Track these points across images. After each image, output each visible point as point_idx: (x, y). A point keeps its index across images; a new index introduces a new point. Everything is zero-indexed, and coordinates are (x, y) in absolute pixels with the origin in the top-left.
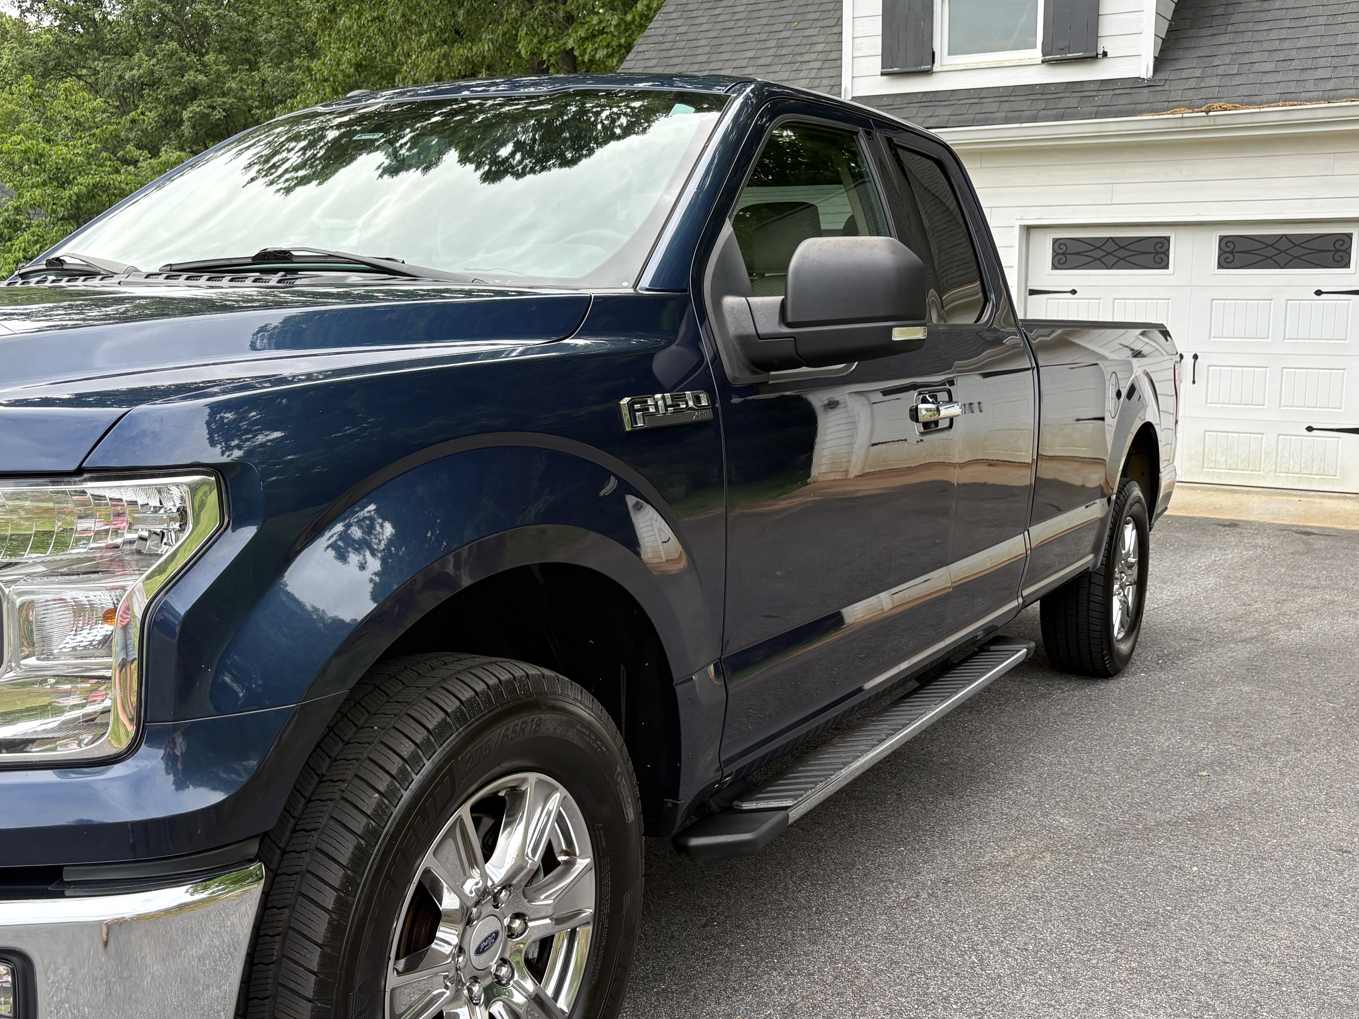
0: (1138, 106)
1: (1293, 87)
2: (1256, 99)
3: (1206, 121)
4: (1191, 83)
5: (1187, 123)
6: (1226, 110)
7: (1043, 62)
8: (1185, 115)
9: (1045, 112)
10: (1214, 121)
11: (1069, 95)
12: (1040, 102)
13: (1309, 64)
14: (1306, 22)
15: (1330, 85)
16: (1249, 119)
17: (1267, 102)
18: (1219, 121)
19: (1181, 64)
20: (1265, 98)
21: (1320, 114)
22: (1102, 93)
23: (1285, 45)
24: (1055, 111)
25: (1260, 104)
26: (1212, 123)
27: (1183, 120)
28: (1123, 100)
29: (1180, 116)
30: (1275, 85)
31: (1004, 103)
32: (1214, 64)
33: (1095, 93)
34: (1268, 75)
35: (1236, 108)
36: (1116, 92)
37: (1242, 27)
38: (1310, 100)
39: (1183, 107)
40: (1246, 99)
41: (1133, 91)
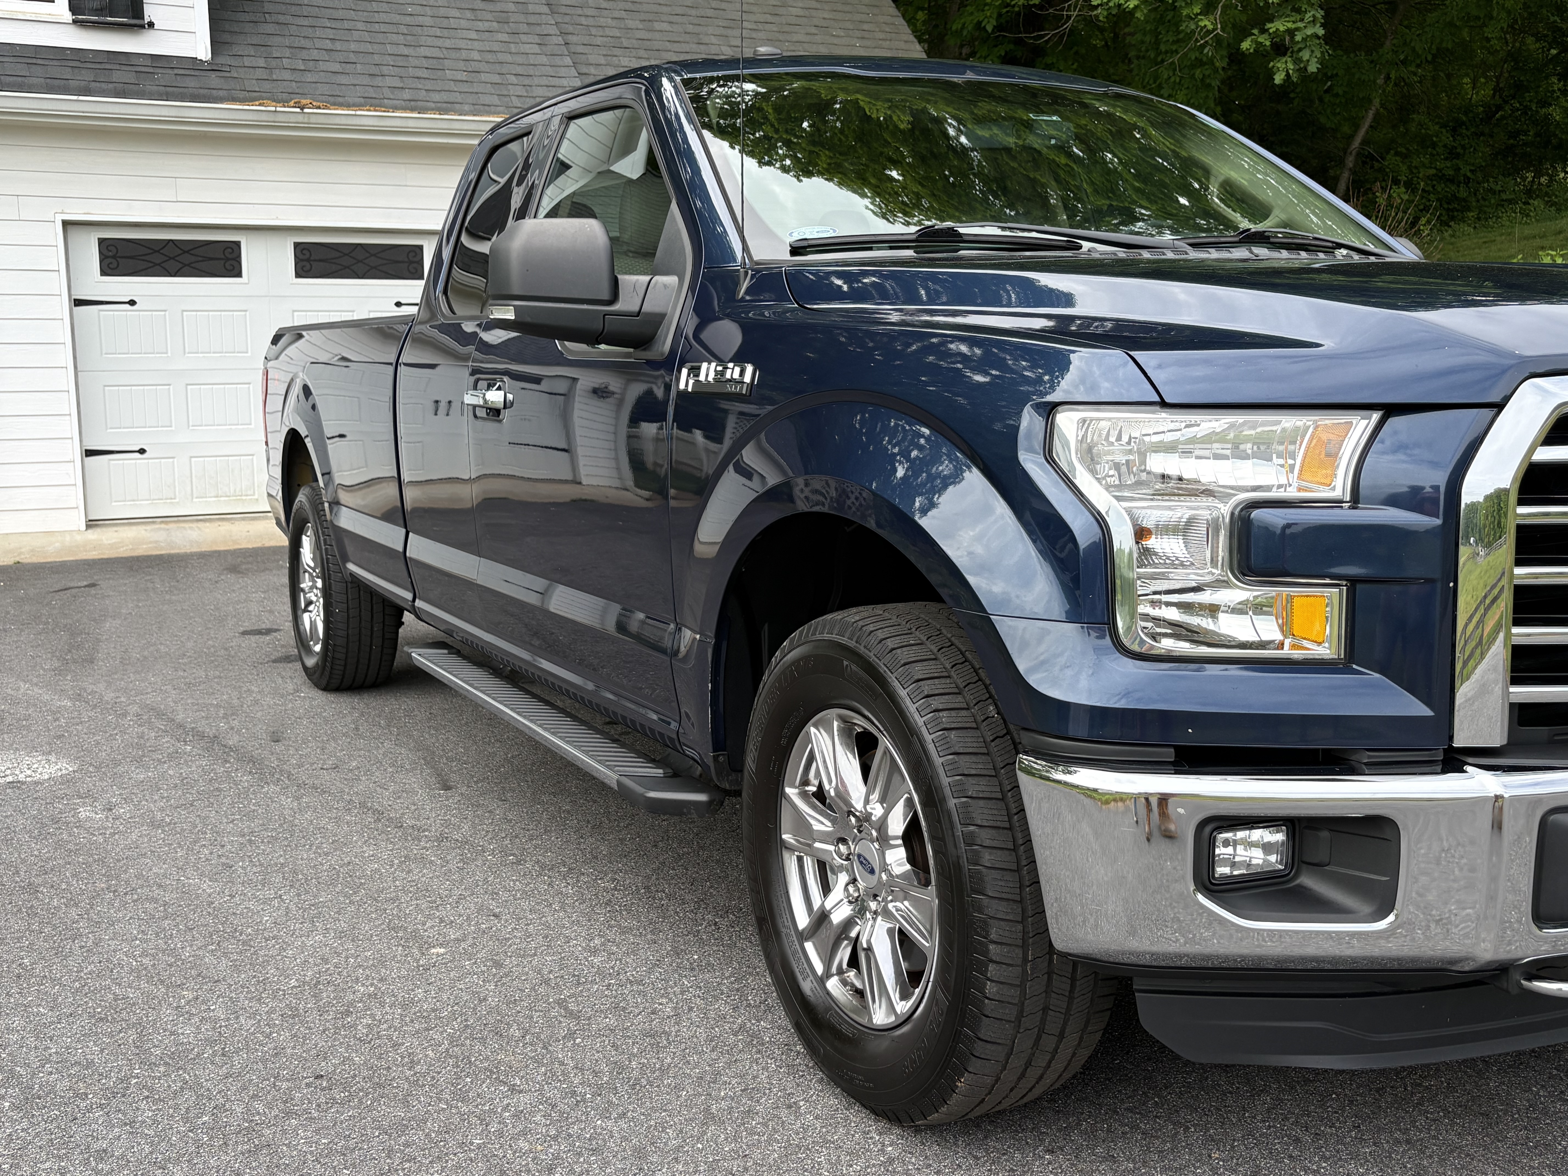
0: (214, 91)
1: (371, 93)
2: (340, 100)
3: (300, 118)
4: (260, 73)
5: (280, 118)
6: (319, 108)
7: (75, 22)
8: (278, 109)
9: (98, 84)
10: (309, 118)
11: (118, 67)
12: (83, 72)
13: (374, 70)
14: (346, 25)
15: (407, 95)
16: (344, 121)
17: (354, 105)
18: (313, 119)
19: (236, 50)
20: (350, 101)
21: (411, 123)
22: (160, 70)
23: (338, 46)
24: (111, 86)
25: (348, 106)
26: (306, 120)
27: (277, 114)
28: (191, 83)
29: (273, 109)
30: (352, 87)
31: (34, 66)
32: (275, 56)
33: (151, 70)
34: (339, 76)
35: (326, 108)
36: (176, 71)
37: (281, 18)
38: (395, 108)
39: (268, 99)
40: (332, 99)
41: (197, 73)
